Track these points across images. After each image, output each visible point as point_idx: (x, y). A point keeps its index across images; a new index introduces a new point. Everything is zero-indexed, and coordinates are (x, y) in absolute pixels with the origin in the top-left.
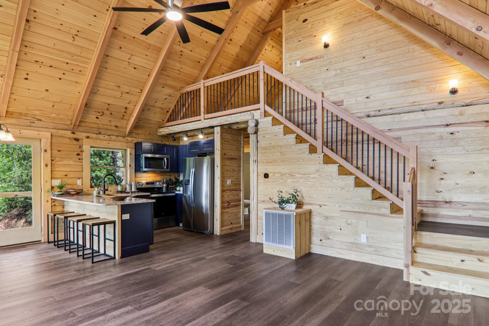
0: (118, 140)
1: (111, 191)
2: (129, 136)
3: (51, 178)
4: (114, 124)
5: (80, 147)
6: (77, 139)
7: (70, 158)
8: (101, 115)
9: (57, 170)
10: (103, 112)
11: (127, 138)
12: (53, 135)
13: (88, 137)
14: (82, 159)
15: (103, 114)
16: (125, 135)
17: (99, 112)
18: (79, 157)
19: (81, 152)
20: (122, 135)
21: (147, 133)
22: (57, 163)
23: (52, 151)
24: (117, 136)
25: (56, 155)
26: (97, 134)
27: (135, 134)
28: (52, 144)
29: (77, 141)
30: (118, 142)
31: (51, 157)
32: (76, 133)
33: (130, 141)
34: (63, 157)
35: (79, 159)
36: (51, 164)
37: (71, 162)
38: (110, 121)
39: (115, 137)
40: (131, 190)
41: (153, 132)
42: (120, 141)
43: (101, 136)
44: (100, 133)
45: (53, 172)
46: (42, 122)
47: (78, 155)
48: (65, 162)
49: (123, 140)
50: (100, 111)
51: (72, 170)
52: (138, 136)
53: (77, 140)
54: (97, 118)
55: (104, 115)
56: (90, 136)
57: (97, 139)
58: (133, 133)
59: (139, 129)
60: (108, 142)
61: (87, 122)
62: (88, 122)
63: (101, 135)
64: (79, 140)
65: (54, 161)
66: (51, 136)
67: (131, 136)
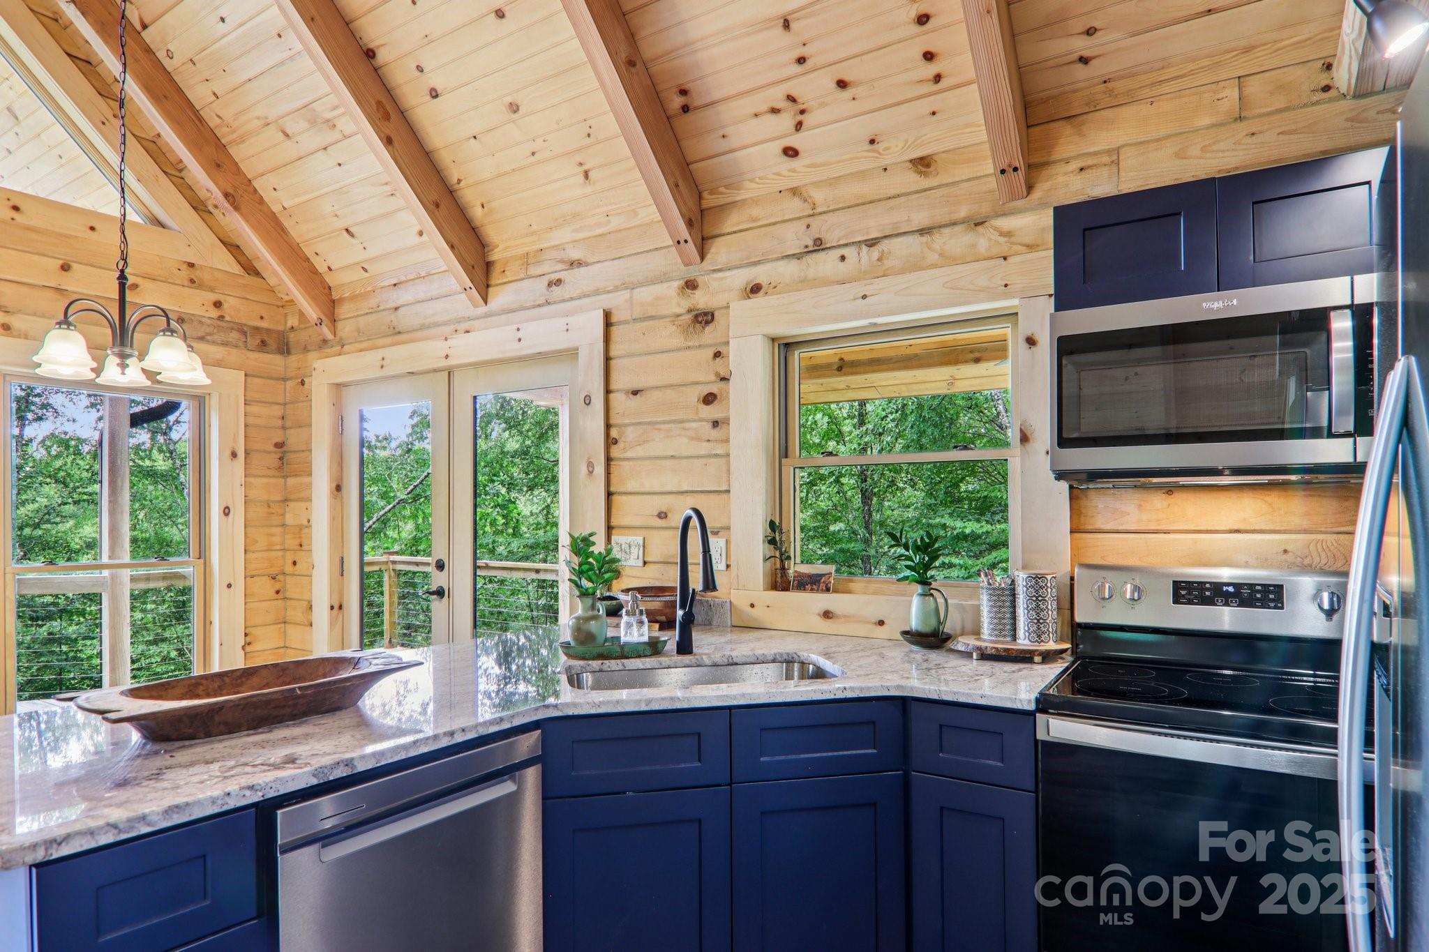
0: (933, 257)
1: (881, 623)
2: (1019, 203)
3: (609, 528)
4: (898, 150)
5: (717, 355)
6: (706, 314)
7: (681, 422)
8: (799, 126)
9: (632, 485)
10: (791, 99)
11: (1005, 223)
12: (614, 319)
13: (756, 289)
14: (726, 421)
15: (802, 112)
16: (985, 209)
17: (775, 111)
18: (712, 412)
19: (722, 384)
20: (963, 212)
21: (1206, 121)
22: (629, 454)
23: (612, 396)
24: (923, 231)
25: (623, 415)
26: (798, 256)
27: (1075, 165)
28: (613, 363)
29: (707, 323)
30: (934, 266)
31: (608, 426)
32: (700, 280)
33: (1028, 240)
34: (649, 423)
35: (715, 424)
36: (609, 460)
37: (682, 445)
38: (872, 142)
39: (914, 242)
40: (1014, 637)
41: (1281, 88)
42: (948, 260)
43: (826, 264)
44: (819, 246)
45: (615, 498)
46: (583, 270)
47: (709, 399)
48: (658, 446)
49: (974, 246)
50: (776, 96)
51: (685, 488)
52: (1104, 172)
53: (704, 318)
54: (791, 152)
55: (807, 119)
56: (762, 280)
57: (804, 283)
58: (1061, 168)
59: (1124, 111)
60: (859, 288)
61: (751, 198)
62: (755, 201)
63: (822, 255)
64: (713, 315)
65: (621, 445)
66: (608, 324)
67: (1037, 194)
